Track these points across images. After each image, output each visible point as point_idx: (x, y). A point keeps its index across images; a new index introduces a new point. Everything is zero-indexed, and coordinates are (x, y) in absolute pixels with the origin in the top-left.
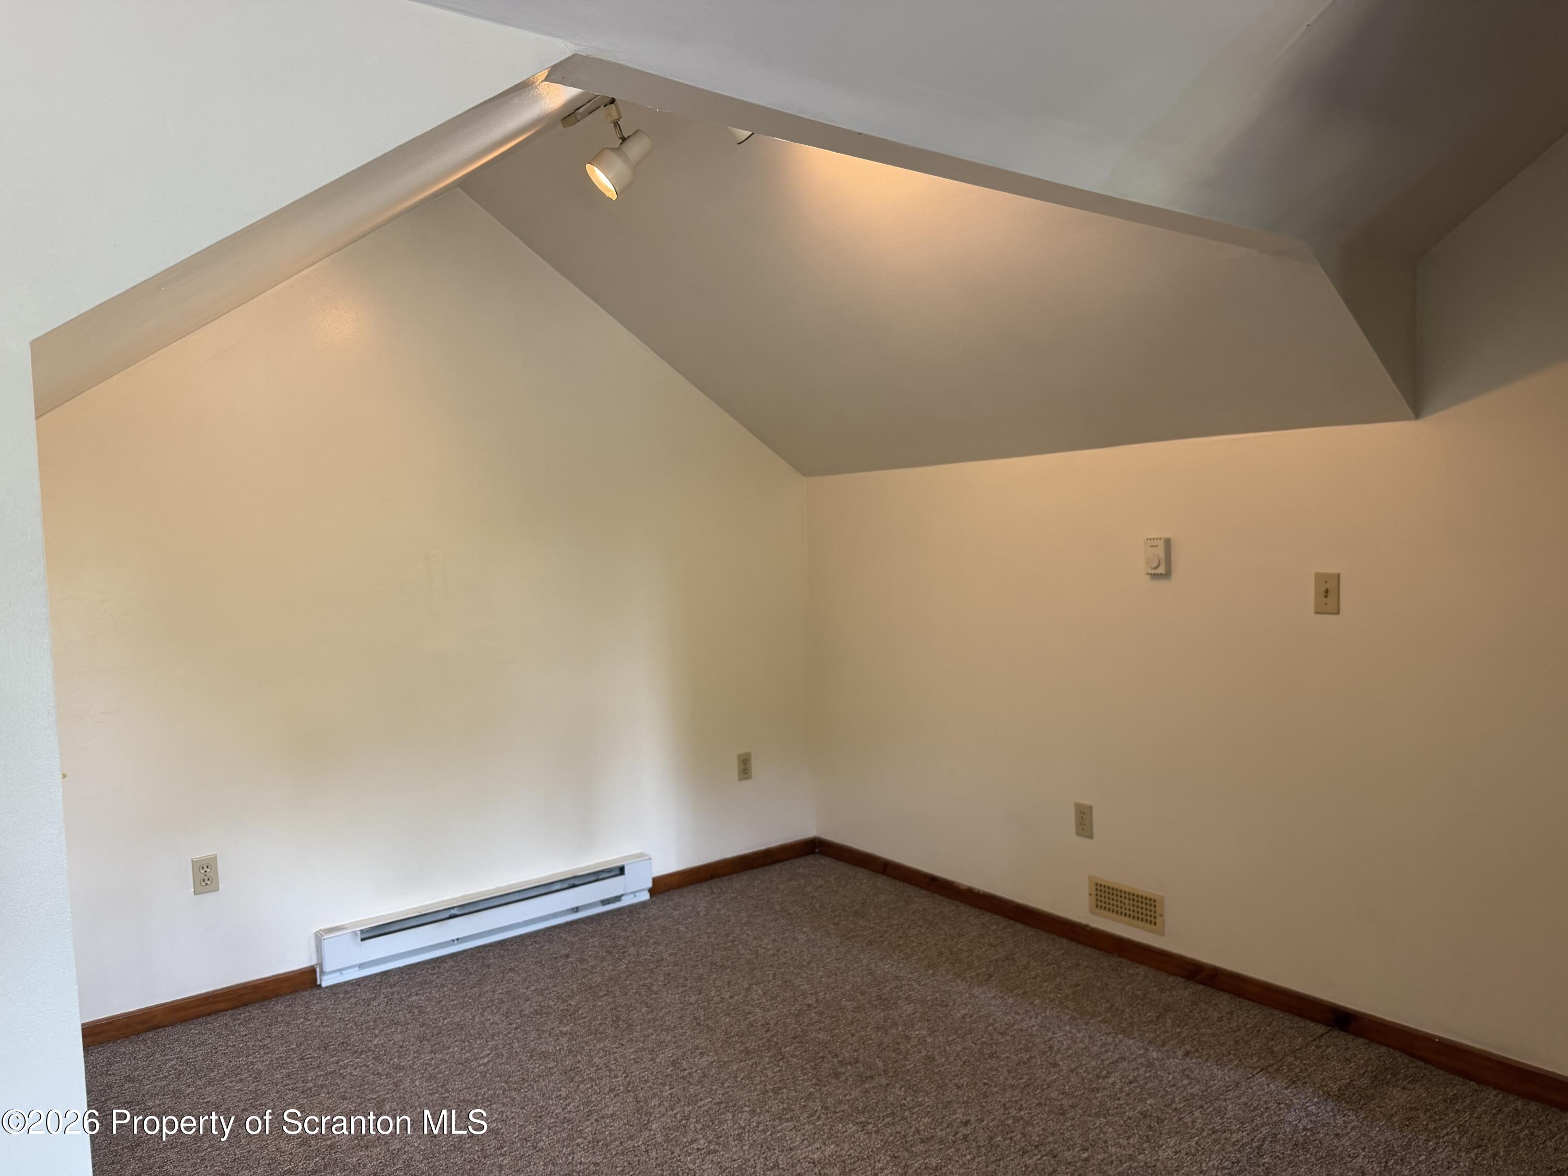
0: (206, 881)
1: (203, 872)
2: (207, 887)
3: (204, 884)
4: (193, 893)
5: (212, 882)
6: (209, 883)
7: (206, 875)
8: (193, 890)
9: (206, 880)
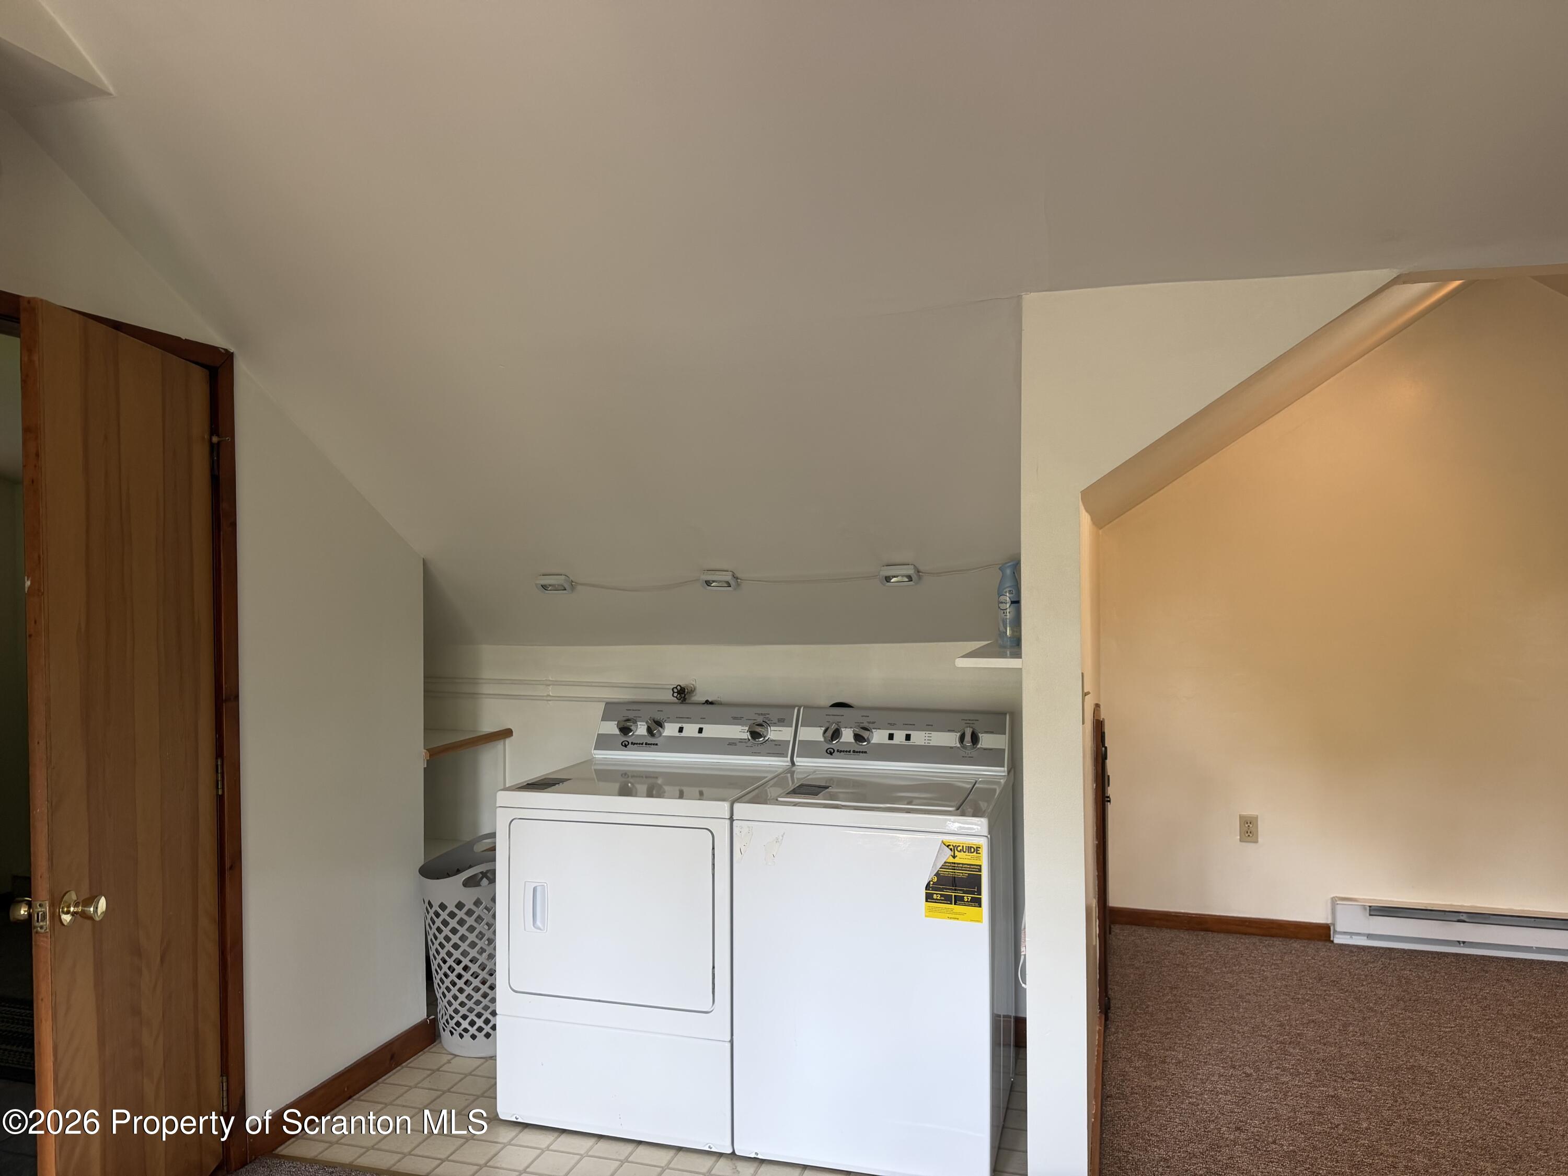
0: (1249, 834)
1: (1247, 825)
2: (1249, 838)
3: (1247, 835)
4: (1239, 840)
5: (1253, 835)
6: (1251, 835)
7: (1249, 829)
8: (1239, 837)
9: (1249, 832)
